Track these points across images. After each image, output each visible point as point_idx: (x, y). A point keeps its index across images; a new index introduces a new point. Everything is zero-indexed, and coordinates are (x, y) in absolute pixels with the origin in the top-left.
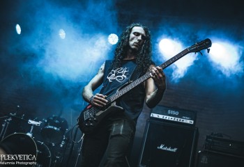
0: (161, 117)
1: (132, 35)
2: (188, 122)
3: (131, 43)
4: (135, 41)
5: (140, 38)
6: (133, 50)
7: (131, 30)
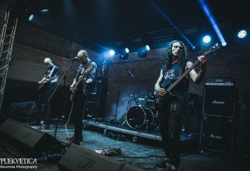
0: (212, 84)
1: (173, 48)
2: (230, 84)
3: (174, 53)
4: (176, 51)
5: (178, 48)
6: (176, 56)
7: (172, 45)
